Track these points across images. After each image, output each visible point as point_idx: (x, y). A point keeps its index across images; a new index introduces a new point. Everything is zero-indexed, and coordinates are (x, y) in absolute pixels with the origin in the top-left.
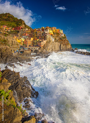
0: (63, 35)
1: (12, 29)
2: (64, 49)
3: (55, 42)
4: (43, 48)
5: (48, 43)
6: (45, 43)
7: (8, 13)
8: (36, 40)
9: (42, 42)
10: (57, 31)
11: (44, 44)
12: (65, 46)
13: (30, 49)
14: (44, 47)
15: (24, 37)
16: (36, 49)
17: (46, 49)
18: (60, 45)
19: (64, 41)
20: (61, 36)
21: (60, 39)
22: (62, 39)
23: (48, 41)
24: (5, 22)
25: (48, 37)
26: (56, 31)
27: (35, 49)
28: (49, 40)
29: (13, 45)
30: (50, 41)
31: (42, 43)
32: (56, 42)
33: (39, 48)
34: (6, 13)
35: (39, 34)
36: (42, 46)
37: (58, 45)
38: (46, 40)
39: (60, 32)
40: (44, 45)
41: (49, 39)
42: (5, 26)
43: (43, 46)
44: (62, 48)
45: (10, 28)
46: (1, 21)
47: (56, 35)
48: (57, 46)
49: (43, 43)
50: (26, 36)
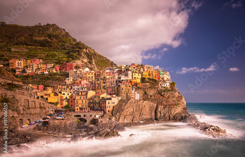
0: (167, 85)
1: (53, 68)
2: (164, 116)
3: (142, 101)
4: (110, 114)
5: (124, 104)
6: (116, 103)
7: (53, 25)
8: (99, 98)
9: (107, 101)
10: (154, 75)
11: (114, 105)
12: (166, 110)
13: (80, 116)
14: (112, 113)
15: (76, 89)
16: (95, 116)
17: (116, 117)
18: (157, 106)
19: (168, 97)
20: (162, 87)
21: (160, 93)
22: (163, 94)
23: (125, 98)
24: (40, 49)
25: (124, 90)
26: (149, 75)
27: (93, 117)
28: (127, 96)
29: (29, 108)
30: (128, 98)
31: (107, 103)
32: (144, 99)
33: (101, 113)
34: (48, 25)
35: (109, 82)
36: (107, 109)
37: (151, 107)
38: (120, 96)
39: (161, 76)
40: (114, 107)
41: (127, 94)
42: (37, 60)
43: (111, 109)
44: (160, 113)
45: (50, 67)
46: (29, 47)
47: (148, 84)
48: (147, 109)
49: (111, 103)
50: (80, 86)
